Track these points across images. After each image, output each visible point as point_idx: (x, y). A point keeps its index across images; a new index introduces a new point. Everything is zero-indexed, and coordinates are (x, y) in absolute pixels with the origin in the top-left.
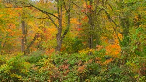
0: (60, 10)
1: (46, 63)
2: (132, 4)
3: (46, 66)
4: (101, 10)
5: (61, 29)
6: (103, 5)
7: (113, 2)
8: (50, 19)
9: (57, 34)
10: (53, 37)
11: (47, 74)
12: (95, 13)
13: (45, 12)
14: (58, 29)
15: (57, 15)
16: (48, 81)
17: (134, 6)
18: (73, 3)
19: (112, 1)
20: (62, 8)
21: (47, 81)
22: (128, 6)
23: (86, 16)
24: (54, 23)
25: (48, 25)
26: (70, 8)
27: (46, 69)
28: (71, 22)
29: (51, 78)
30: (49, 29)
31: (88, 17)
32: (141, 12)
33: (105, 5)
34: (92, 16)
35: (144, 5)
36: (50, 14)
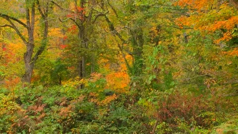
0: (30, 14)
1: (4, 101)
2: (148, 7)
3: (5, 107)
4: (100, 15)
5: (33, 46)
6: (102, 8)
7: (118, 4)
8: (13, 27)
9: (25, 53)
10: (18, 59)
11: (6, 120)
12: (89, 20)
13: (4, 15)
14: (27, 46)
15: (25, 21)
16: (8, 133)
17: (151, 10)
18: (53, 2)
19: (117, 2)
20: (33, 11)
21: (5, 132)
22: (142, 10)
23: (75, 24)
24: (20, 35)
25: (9, 39)
26: (47, 11)
27: (5, 111)
28: (49, 34)
29: (14, 127)
30: (12, 45)
31: (78, 27)
32: (160, 20)
33: (105, 7)
34: (84, 25)
35: (166, 10)
36: (13, 18)
